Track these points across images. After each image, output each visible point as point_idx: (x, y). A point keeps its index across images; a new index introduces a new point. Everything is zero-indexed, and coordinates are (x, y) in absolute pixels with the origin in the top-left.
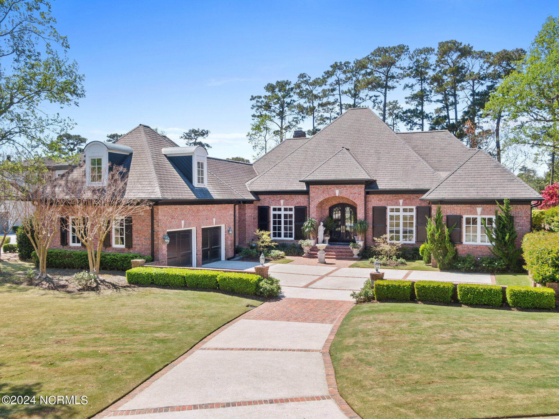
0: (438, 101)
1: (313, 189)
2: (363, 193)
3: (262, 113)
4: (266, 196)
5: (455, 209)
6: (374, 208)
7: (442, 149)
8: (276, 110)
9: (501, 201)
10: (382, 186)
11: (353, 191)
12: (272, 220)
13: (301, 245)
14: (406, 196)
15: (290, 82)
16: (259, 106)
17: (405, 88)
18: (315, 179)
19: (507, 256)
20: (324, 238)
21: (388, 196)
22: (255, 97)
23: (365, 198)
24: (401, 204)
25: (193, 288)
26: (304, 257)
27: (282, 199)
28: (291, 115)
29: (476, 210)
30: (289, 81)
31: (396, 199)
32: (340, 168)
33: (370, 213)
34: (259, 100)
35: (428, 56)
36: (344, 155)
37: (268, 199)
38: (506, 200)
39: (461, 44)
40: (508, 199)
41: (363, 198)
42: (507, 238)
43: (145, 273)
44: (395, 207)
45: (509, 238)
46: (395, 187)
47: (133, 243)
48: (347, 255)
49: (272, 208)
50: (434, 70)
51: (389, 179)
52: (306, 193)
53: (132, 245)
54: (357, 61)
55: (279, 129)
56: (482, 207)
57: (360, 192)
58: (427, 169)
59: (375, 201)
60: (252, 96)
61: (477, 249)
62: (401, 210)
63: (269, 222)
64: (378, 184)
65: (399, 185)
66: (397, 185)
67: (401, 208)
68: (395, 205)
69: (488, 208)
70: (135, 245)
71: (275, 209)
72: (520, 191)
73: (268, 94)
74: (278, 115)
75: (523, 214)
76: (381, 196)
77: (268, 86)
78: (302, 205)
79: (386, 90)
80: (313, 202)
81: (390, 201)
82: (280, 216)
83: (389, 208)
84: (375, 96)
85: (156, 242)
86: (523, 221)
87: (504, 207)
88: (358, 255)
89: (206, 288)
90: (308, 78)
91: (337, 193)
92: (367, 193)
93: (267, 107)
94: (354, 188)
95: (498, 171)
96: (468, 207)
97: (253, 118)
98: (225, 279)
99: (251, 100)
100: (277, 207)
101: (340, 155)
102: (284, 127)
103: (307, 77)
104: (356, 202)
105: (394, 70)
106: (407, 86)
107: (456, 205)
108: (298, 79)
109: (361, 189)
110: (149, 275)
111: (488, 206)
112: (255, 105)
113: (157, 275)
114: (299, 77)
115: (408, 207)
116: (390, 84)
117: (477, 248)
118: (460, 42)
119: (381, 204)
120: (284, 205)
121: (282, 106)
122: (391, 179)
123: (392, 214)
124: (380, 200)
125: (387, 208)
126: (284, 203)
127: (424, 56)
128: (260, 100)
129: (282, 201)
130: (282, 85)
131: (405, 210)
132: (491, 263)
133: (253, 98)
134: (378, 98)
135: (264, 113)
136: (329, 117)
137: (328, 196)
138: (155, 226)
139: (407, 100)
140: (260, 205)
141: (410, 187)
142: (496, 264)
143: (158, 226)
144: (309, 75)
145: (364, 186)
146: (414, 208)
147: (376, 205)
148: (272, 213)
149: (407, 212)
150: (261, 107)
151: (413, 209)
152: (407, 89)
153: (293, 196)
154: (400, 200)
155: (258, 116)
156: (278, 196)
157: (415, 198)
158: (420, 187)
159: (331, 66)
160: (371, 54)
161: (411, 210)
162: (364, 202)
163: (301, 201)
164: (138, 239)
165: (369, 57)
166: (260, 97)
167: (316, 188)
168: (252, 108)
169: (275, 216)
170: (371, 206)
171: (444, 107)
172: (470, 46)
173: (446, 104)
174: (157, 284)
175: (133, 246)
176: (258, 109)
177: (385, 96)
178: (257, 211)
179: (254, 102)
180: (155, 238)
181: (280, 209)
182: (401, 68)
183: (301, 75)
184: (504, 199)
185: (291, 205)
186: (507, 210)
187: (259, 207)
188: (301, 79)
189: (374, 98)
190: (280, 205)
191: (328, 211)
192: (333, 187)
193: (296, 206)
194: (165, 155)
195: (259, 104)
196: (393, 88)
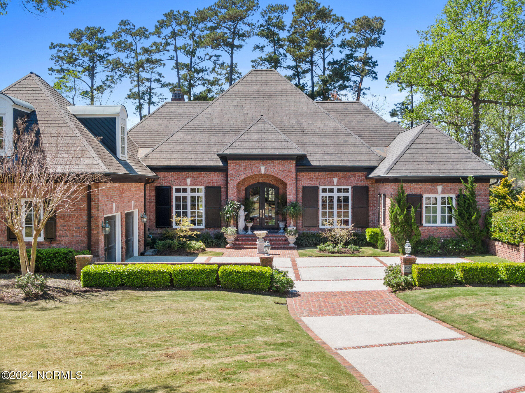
0: (289, 67)
1: (232, 166)
2: (294, 170)
3: (63, 67)
4: (166, 174)
5: (415, 188)
6: (304, 188)
7: (360, 122)
8: (85, 64)
9: (465, 179)
10: (315, 162)
11: (282, 168)
12: (174, 203)
13: (222, 233)
14: (341, 174)
15: (104, 29)
16: (59, 57)
17: (255, 49)
18: (236, 152)
19: (473, 237)
20: (246, 225)
21: (320, 174)
22: (57, 45)
23: (296, 175)
24: (335, 183)
25: (184, 287)
26: (228, 248)
27: (188, 177)
28: (104, 71)
29: (437, 189)
30: (102, 28)
31: (329, 177)
32: (265, 140)
33: (300, 194)
34: (61, 49)
35: (281, 15)
36: (266, 125)
37: (170, 177)
38: (471, 177)
39: (320, 4)
40: (473, 177)
41: (294, 176)
42: (473, 217)
43: (113, 272)
44: (328, 187)
45: (476, 217)
46: (329, 164)
47: (58, 234)
48: (280, 244)
49: (174, 188)
50: (288, 31)
51: (321, 155)
52: (224, 170)
53: (56, 236)
54: (199, 11)
55: (89, 90)
56: (442, 185)
57: (291, 169)
58: (361, 143)
59: (306, 180)
60: (52, 44)
61: (438, 231)
62: (335, 190)
63: (171, 206)
64: (309, 159)
65: (334, 162)
66: (332, 162)
67: (335, 188)
68: (328, 185)
69: (448, 186)
70: (61, 236)
71: (178, 190)
72: (480, 168)
73: (73, 42)
74: (85, 70)
75: (483, 193)
76: (312, 174)
77: (74, 31)
78: (215, 184)
79: (232, 50)
80: (232, 181)
81: (323, 180)
82: (185, 198)
83: (321, 187)
84: (215, 56)
85: (94, 232)
86: (482, 200)
87: (469, 185)
88: (294, 243)
89: (202, 287)
90: (132, 27)
91: (263, 169)
92: (298, 170)
93: (72, 59)
94: (284, 164)
95: (453, 147)
96: (428, 186)
97: (51, 72)
98: (230, 273)
99: (50, 48)
100: (181, 187)
101: (260, 124)
102: (95, 87)
103: (131, 25)
104: (285, 181)
105: (242, 27)
106: (257, 47)
107: (416, 184)
108: (119, 26)
109: (291, 166)
110: (118, 275)
111: (448, 184)
112: (56, 55)
113: (130, 273)
114: (120, 24)
115: (343, 187)
116: (237, 42)
117: (437, 229)
118: (319, 2)
119: (313, 183)
120: (191, 185)
121: (92, 60)
122: (324, 155)
123: (325, 194)
124: (311, 179)
125: (319, 188)
126: (191, 181)
127: (276, 14)
128: (64, 50)
129: (189, 180)
130: (93, 33)
131: (339, 190)
132: (456, 245)
133: (53, 46)
134: (220, 58)
135: (66, 66)
136: (150, 78)
137: (251, 174)
138: (93, 210)
139: (254, 64)
140: (158, 185)
141: (347, 164)
142: (463, 245)
143: (98, 210)
144: (132, 23)
145: (295, 162)
146: (350, 187)
147: (306, 185)
148: (174, 194)
149: (342, 192)
150: (62, 58)
151: (348, 189)
152: (257, 50)
153: (204, 174)
154: (334, 179)
155: (59, 71)
156: (184, 173)
157: (351, 176)
158: (358, 164)
159: (166, 15)
160: (216, 4)
161: (347, 190)
162: (295, 181)
163: (216, 179)
164: (65, 228)
165: (213, 7)
166: (64, 46)
167: (237, 164)
168: (51, 59)
169: (178, 199)
170: (301, 186)
171: (294, 75)
172: (330, 9)
173: (298, 72)
174: (129, 286)
175: (58, 238)
176: (57, 61)
177: (232, 57)
178: (154, 193)
179: (54, 52)
180: (93, 227)
181: (185, 190)
182: (249, 25)
183: (122, 21)
184: (468, 177)
185: (201, 185)
186: (472, 188)
187: (156, 187)
188: (123, 27)
189: (214, 58)
190: (186, 185)
191: (244, 192)
192: (258, 163)
193: (208, 185)
194: (73, 115)
195: (61, 55)
196: (241, 46)
